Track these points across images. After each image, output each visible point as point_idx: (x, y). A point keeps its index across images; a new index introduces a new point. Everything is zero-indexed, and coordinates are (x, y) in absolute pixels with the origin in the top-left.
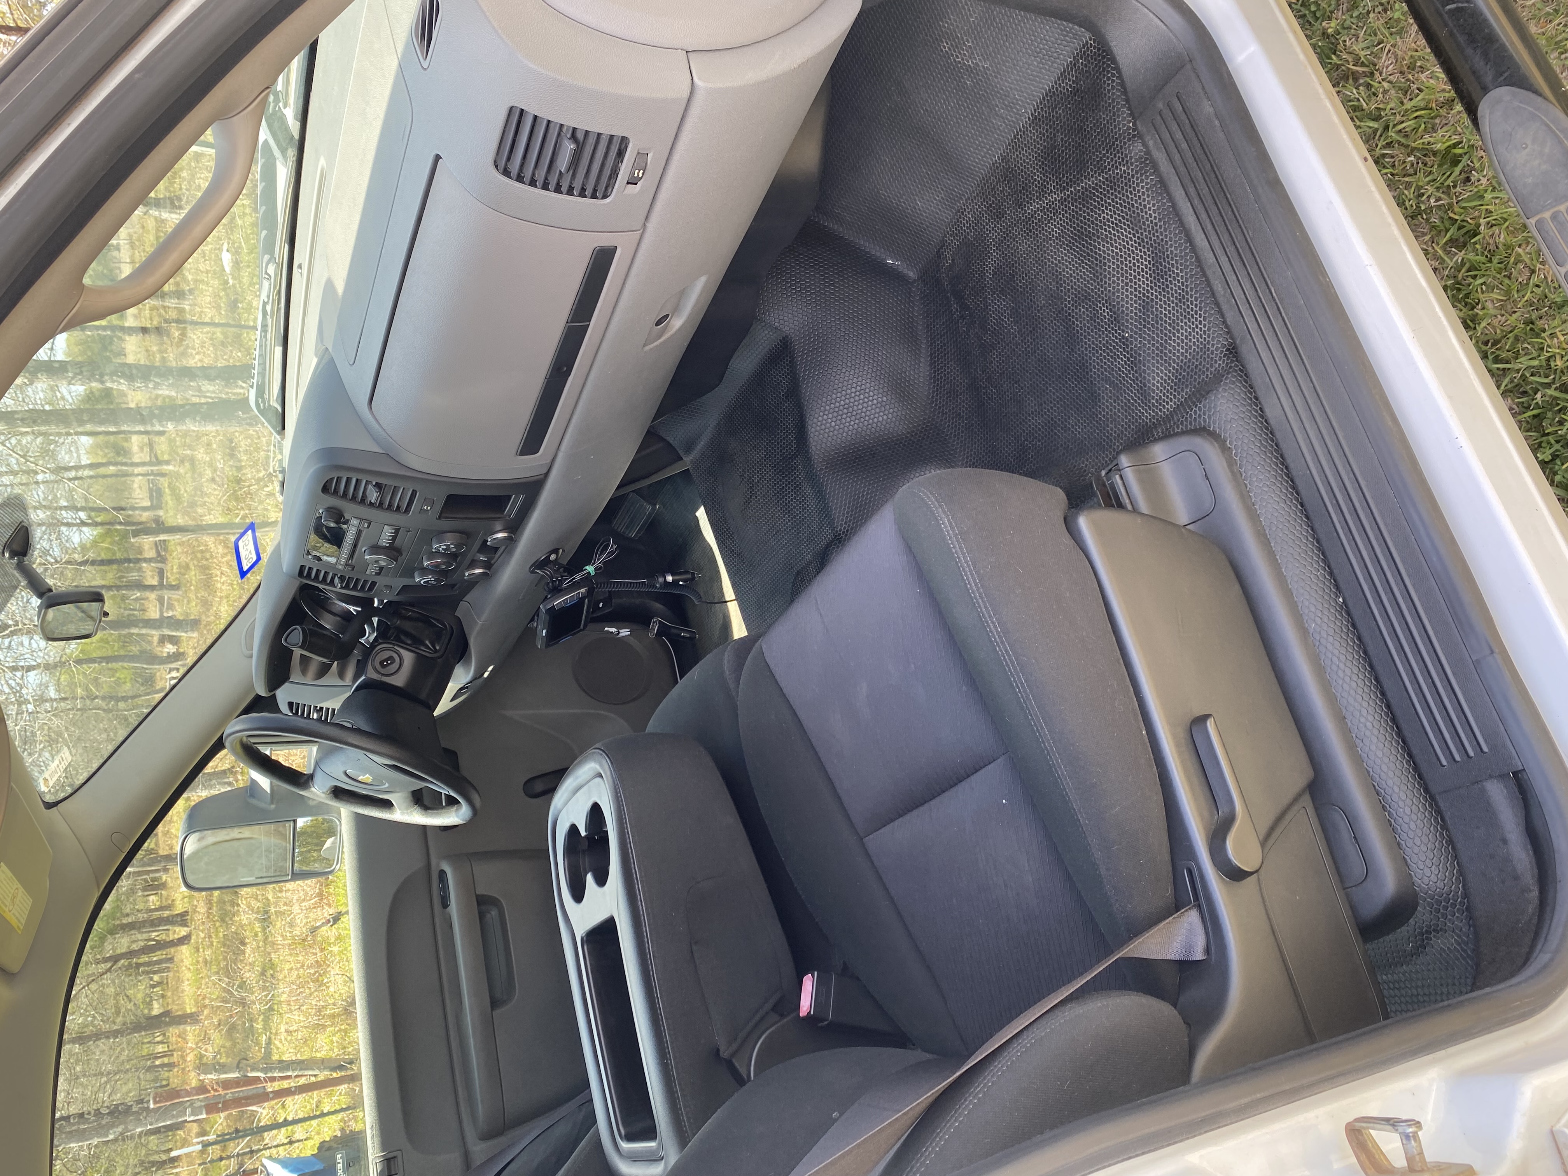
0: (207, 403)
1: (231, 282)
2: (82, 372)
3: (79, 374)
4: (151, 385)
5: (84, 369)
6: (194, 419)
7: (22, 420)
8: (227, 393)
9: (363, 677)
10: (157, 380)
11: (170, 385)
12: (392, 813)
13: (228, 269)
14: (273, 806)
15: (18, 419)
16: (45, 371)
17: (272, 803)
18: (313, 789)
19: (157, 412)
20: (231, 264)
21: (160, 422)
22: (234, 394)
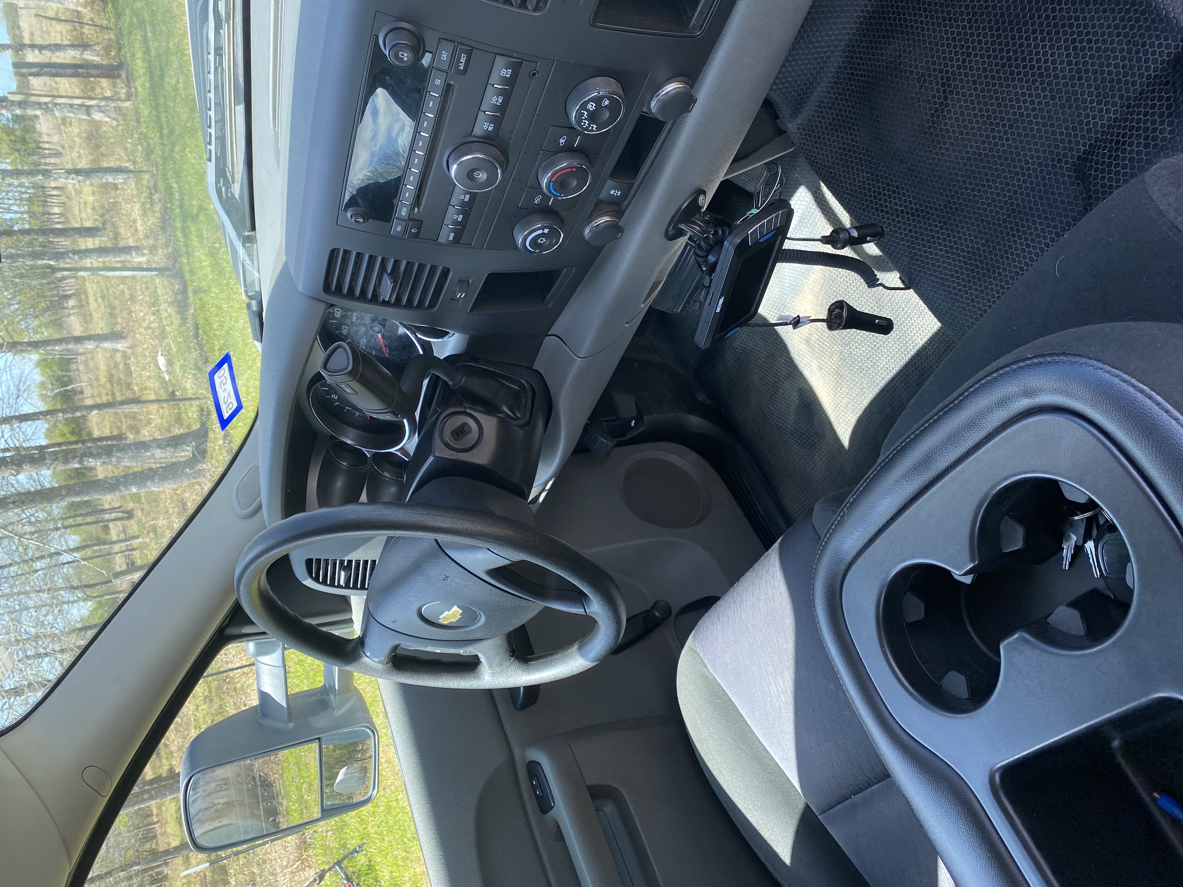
0: (162, 467)
1: (167, 378)
2: (57, 458)
3: (55, 460)
4: (114, 460)
5: (59, 456)
6: (153, 481)
7: (14, 502)
8: (177, 457)
9: (431, 459)
10: (119, 455)
11: (129, 457)
12: (478, 677)
13: (163, 369)
14: (291, 725)
15: (9, 503)
16: (28, 462)
17: (290, 721)
18: (365, 659)
19: (122, 480)
20: (165, 364)
21: (126, 487)
22: (182, 457)
